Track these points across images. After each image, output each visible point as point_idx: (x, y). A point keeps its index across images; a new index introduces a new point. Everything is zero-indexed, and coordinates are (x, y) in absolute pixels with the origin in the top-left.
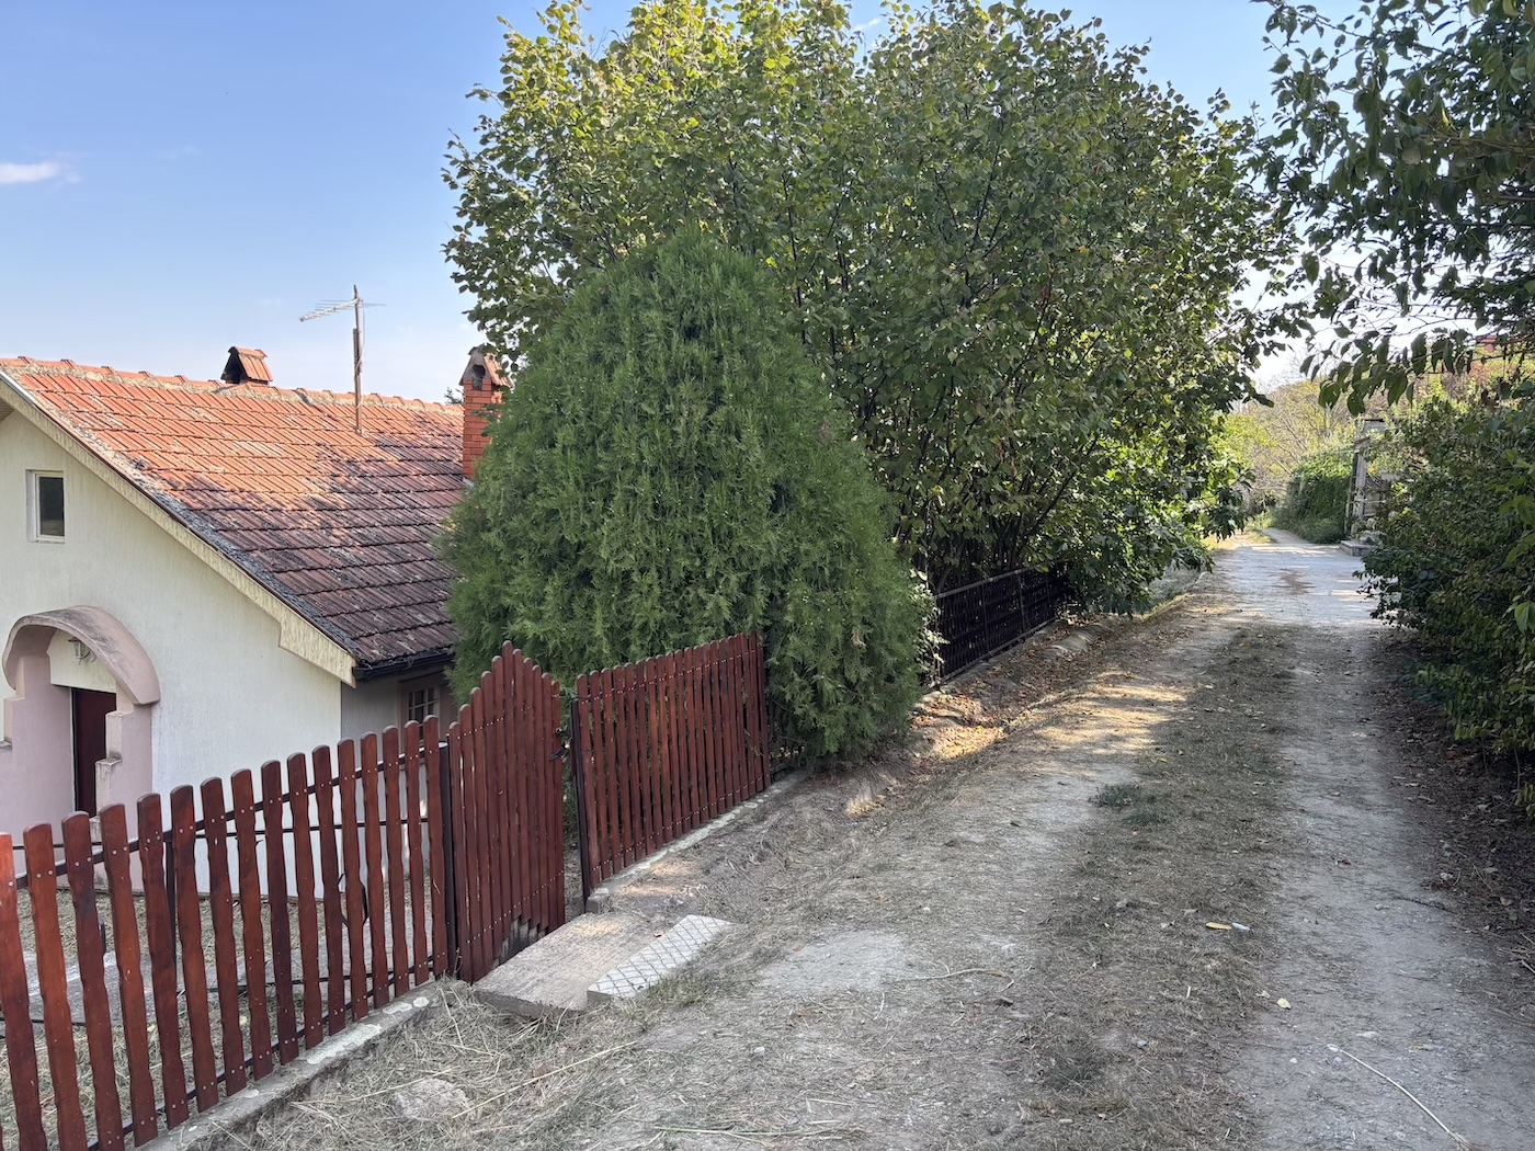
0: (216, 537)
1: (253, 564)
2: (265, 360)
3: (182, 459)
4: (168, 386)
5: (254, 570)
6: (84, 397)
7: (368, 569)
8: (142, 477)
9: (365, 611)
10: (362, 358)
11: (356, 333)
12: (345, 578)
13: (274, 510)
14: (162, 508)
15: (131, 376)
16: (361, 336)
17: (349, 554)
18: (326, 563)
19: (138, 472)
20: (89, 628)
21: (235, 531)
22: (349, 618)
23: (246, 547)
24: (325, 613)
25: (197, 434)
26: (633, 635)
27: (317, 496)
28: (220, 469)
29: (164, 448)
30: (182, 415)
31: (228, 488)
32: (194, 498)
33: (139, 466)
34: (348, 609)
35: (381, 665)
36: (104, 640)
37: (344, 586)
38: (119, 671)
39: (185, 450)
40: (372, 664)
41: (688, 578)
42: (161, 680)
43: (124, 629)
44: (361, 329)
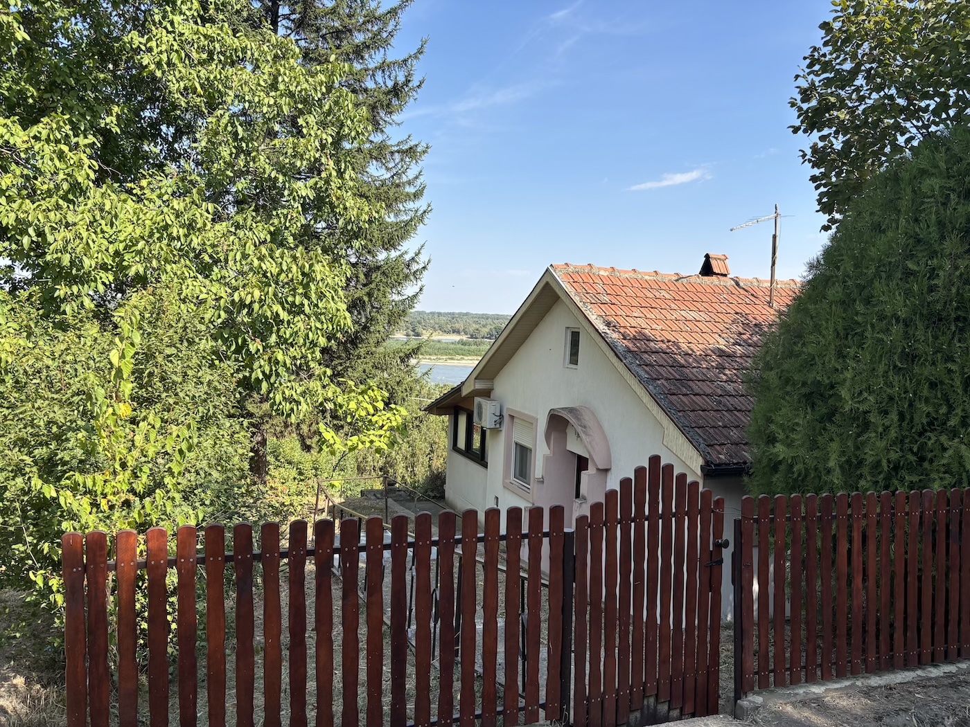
0: (638, 369)
1: (655, 388)
2: (727, 261)
3: (636, 321)
4: (647, 277)
5: (654, 391)
6: (594, 285)
7: (740, 398)
8: (608, 331)
9: (726, 427)
10: (777, 254)
11: (775, 237)
12: (720, 402)
13: (687, 354)
14: (612, 349)
15: (626, 272)
16: (777, 239)
17: (730, 387)
18: (709, 391)
19: (606, 328)
20: (578, 419)
21: (653, 366)
22: (711, 431)
23: (655, 376)
24: (693, 425)
25: (653, 306)
26: (865, 470)
27: (721, 347)
28: (659, 328)
29: (628, 314)
30: (649, 295)
31: (659, 339)
32: (635, 344)
33: (608, 324)
34: (713, 424)
35: (723, 467)
36: (585, 427)
37: (716, 408)
38: (589, 447)
39: (641, 315)
40: (715, 465)
41: (930, 424)
42: (612, 455)
43: (598, 422)
44: (777, 234)
